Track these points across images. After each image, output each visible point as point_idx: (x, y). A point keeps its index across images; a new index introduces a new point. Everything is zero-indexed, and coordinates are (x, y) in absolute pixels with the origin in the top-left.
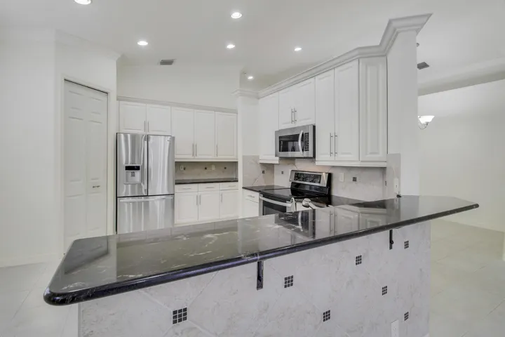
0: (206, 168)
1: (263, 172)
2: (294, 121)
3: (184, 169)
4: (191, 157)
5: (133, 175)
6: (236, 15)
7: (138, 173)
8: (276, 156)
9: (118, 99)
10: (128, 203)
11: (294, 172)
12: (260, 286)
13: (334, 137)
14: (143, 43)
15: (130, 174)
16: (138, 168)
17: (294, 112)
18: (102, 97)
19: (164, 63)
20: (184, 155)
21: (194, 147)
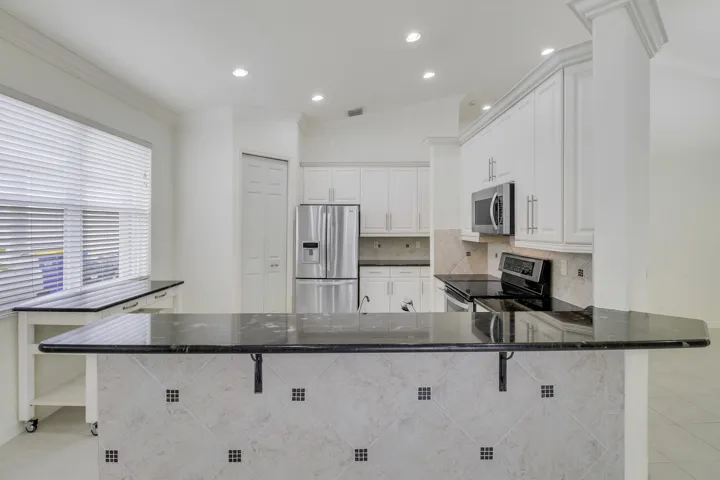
0: (407, 246)
1: (468, 254)
2: (491, 177)
3: (379, 246)
4: (384, 230)
5: (311, 253)
6: (413, 37)
7: (315, 251)
8: (473, 230)
9: (302, 165)
10: (319, 286)
11: (505, 256)
12: (258, 388)
13: (532, 201)
14: (318, 98)
15: (308, 252)
16: (315, 245)
17: (492, 163)
18: (282, 166)
19: (352, 114)
20: (375, 228)
21: (388, 217)
